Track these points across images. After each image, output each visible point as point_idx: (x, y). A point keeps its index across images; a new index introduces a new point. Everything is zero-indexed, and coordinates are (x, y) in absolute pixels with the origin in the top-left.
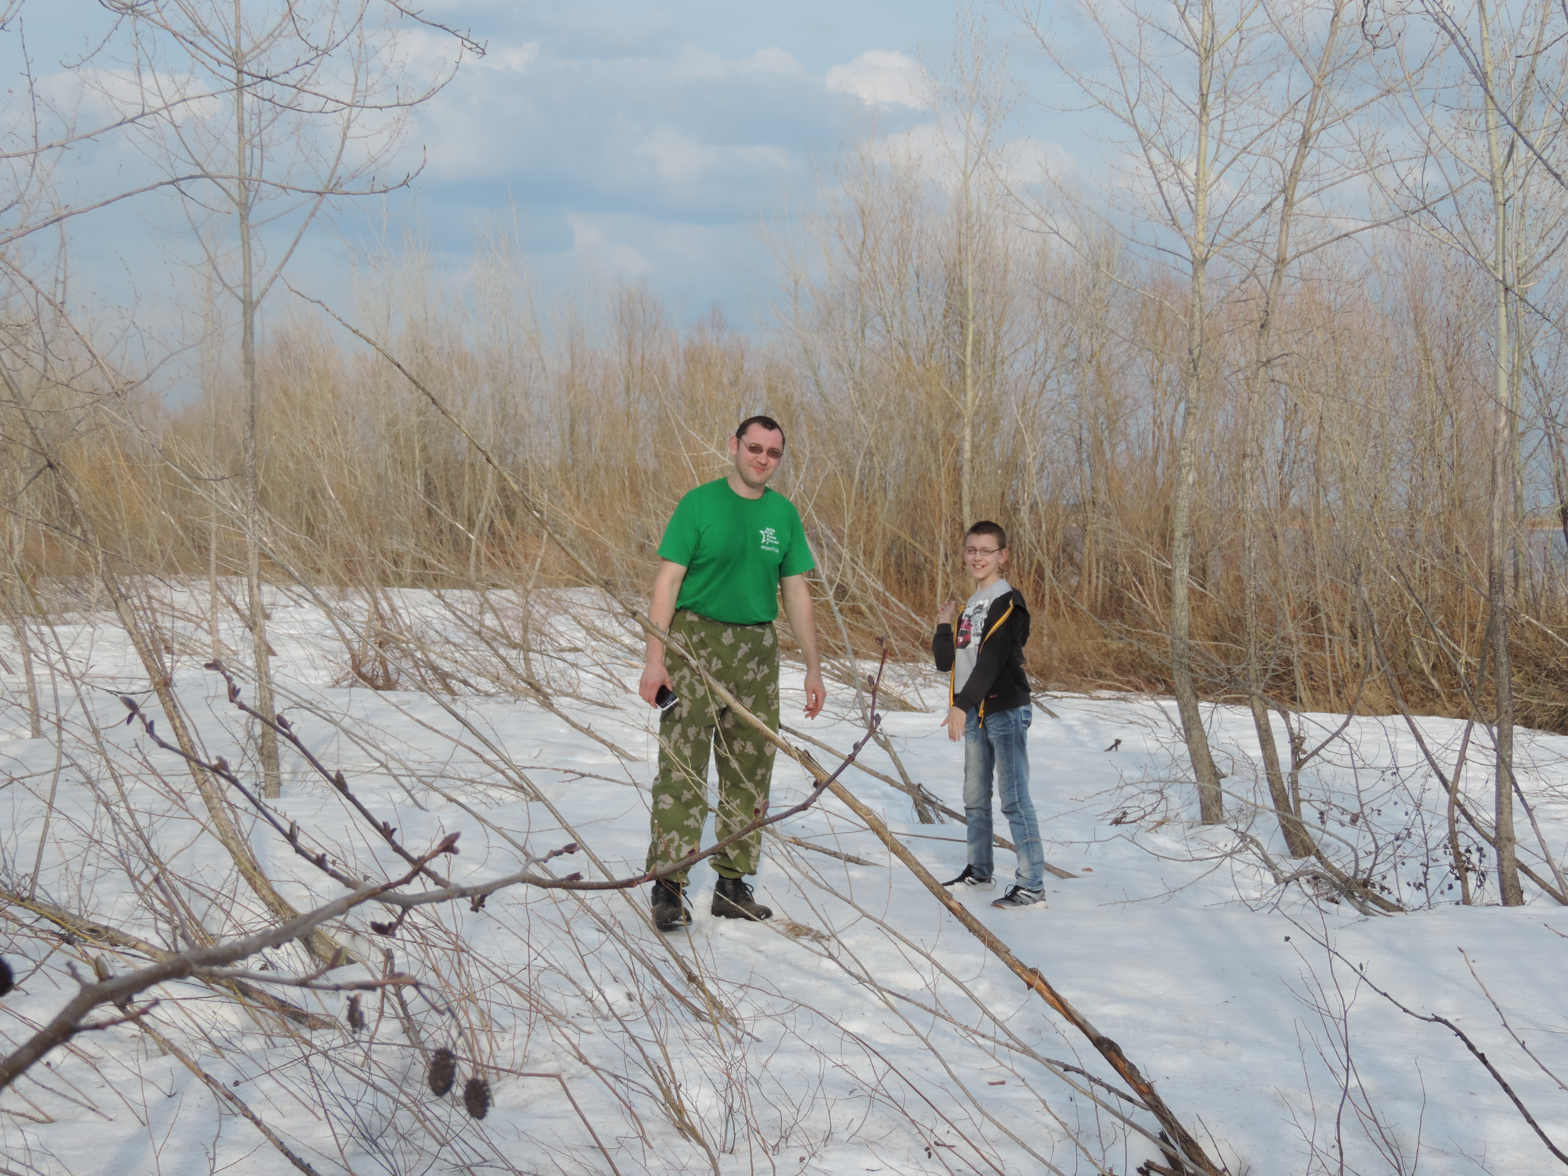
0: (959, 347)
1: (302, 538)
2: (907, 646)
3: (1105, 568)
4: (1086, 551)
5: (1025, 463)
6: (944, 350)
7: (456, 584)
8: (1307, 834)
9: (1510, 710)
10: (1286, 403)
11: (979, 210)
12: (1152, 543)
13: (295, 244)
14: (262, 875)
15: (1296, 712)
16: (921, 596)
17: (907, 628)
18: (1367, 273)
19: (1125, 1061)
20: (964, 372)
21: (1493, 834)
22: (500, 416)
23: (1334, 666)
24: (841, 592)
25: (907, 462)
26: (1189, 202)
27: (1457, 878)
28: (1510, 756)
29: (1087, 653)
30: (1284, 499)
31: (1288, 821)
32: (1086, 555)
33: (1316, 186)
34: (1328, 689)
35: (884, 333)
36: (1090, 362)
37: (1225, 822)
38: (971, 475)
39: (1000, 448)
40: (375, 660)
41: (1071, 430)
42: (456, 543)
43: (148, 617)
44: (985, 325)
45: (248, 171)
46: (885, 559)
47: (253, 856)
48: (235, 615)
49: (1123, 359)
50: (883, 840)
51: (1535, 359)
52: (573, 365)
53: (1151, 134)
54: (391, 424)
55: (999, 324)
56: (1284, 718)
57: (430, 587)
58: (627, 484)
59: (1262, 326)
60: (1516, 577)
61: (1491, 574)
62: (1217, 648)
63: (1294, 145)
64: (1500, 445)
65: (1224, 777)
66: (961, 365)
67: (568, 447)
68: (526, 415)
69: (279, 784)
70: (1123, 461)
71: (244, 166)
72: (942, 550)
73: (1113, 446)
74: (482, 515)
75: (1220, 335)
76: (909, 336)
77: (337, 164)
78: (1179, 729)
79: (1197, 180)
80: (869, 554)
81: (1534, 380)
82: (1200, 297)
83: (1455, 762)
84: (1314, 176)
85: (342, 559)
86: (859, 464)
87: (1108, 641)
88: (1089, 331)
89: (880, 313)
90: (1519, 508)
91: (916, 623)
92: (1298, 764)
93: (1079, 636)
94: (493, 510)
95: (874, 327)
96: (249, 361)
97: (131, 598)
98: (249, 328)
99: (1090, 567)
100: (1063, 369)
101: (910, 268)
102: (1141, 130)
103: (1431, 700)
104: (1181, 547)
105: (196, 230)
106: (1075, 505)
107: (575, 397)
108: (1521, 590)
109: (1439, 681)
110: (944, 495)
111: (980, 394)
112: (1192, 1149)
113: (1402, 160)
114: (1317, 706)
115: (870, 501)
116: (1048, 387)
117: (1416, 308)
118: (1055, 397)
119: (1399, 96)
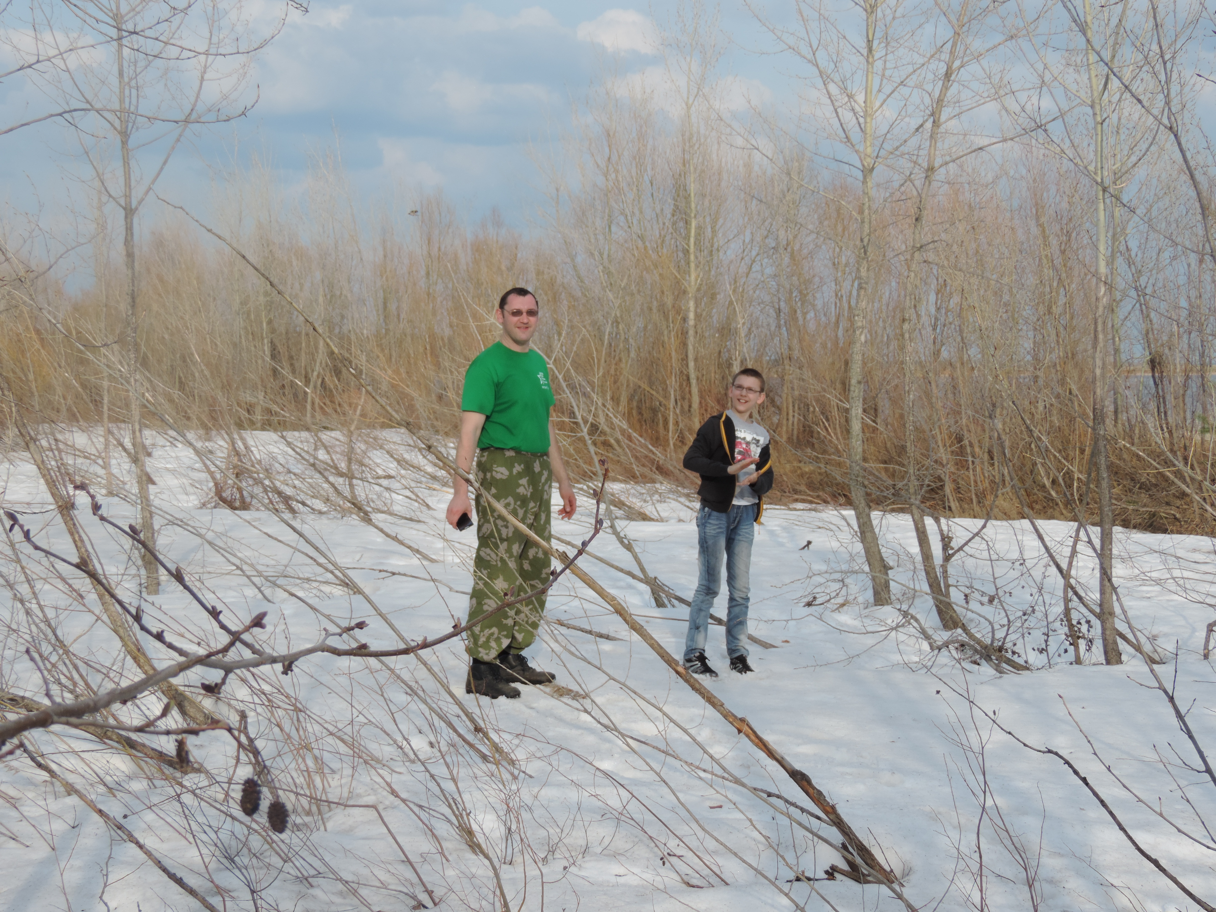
0: (685, 238)
1: (176, 393)
2: (646, 471)
3: (799, 408)
4: (784, 396)
5: (736, 329)
6: (673, 241)
7: (295, 427)
8: (955, 612)
9: (1110, 514)
10: (937, 280)
11: (699, 133)
12: (835, 389)
13: (165, 163)
14: (144, 654)
15: (945, 517)
16: (657, 432)
17: (646, 456)
18: (997, 177)
19: (814, 788)
20: (689, 258)
21: (1098, 610)
22: (329, 297)
23: (975, 482)
24: (594, 429)
25: (645, 328)
26: (860, 125)
27: (1071, 644)
28: (1111, 550)
29: (786, 474)
30: (937, 354)
31: (941, 602)
32: (784, 399)
33: (957, 110)
34: (972, 500)
35: (626, 228)
36: (786, 249)
37: (891, 603)
38: (695, 337)
39: (717, 317)
40: (233, 487)
41: (772, 302)
42: (295, 395)
43: (55, 456)
44: (704, 222)
45: (127, 106)
46: (629, 404)
47: (137, 640)
48: (124, 454)
49: (812, 246)
50: (625, 620)
51: (1129, 243)
52: (385, 256)
53: (829, 72)
54: (244, 303)
55: (714, 222)
56: (936, 522)
57: (275, 430)
58: (428, 347)
59: (917, 220)
60: (1116, 412)
61: (1094, 409)
62: (886, 470)
63: (940, 79)
64: (1101, 309)
65: (891, 568)
66: (686, 252)
67: (382, 320)
68: (349, 295)
69: (158, 584)
70: (812, 326)
71: (124, 102)
72: (672, 396)
73: (805, 314)
74: (315, 374)
75: (885, 227)
76: (645, 230)
77: (196, 101)
78: (856, 532)
79: (866, 107)
80: (616, 400)
81: (1128, 260)
82: (869, 198)
83: (1069, 555)
84: (955, 103)
85: (206, 409)
86: (608, 330)
87: (802, 465)
88: (785, 225)
89: (623, 213)
90: (1118, 359)
91: (653, 453)
92: (947, 558)
93: (779, 462)
94: (323, 369)
95: (618, 224)
96: (130, 255)
97: (39, 440)
98: (129, 229)
99: (787, 408)
100: (765, 255)
101: (646, 178)
102: (822, 69)
103: (1051, 507)
104: (857, 391)
105: (87, 153)
106: (776, 360)
107: (387, 280)
108: (1120, 422)
109: (1057, 492)
110: (673, 354)
111: (701, 275)
112: (866, 855)
113: (1023, 90)
114: (963, 513)
115: (617, 358)
116: (754, 269)
117: (1037, 204)
118: (759, 277)
119: (1020, 41)
